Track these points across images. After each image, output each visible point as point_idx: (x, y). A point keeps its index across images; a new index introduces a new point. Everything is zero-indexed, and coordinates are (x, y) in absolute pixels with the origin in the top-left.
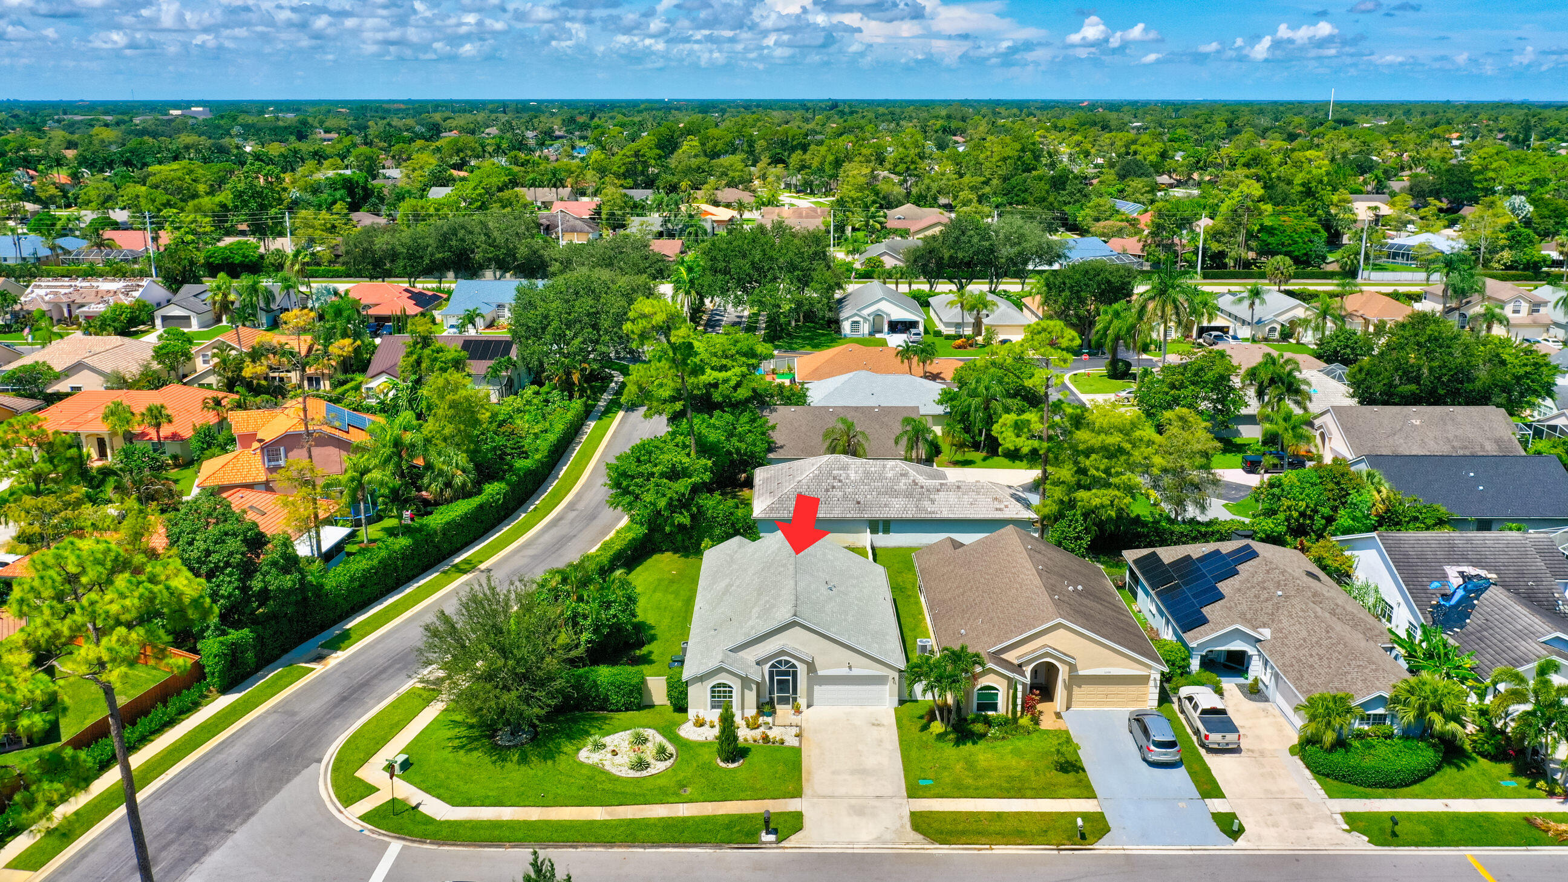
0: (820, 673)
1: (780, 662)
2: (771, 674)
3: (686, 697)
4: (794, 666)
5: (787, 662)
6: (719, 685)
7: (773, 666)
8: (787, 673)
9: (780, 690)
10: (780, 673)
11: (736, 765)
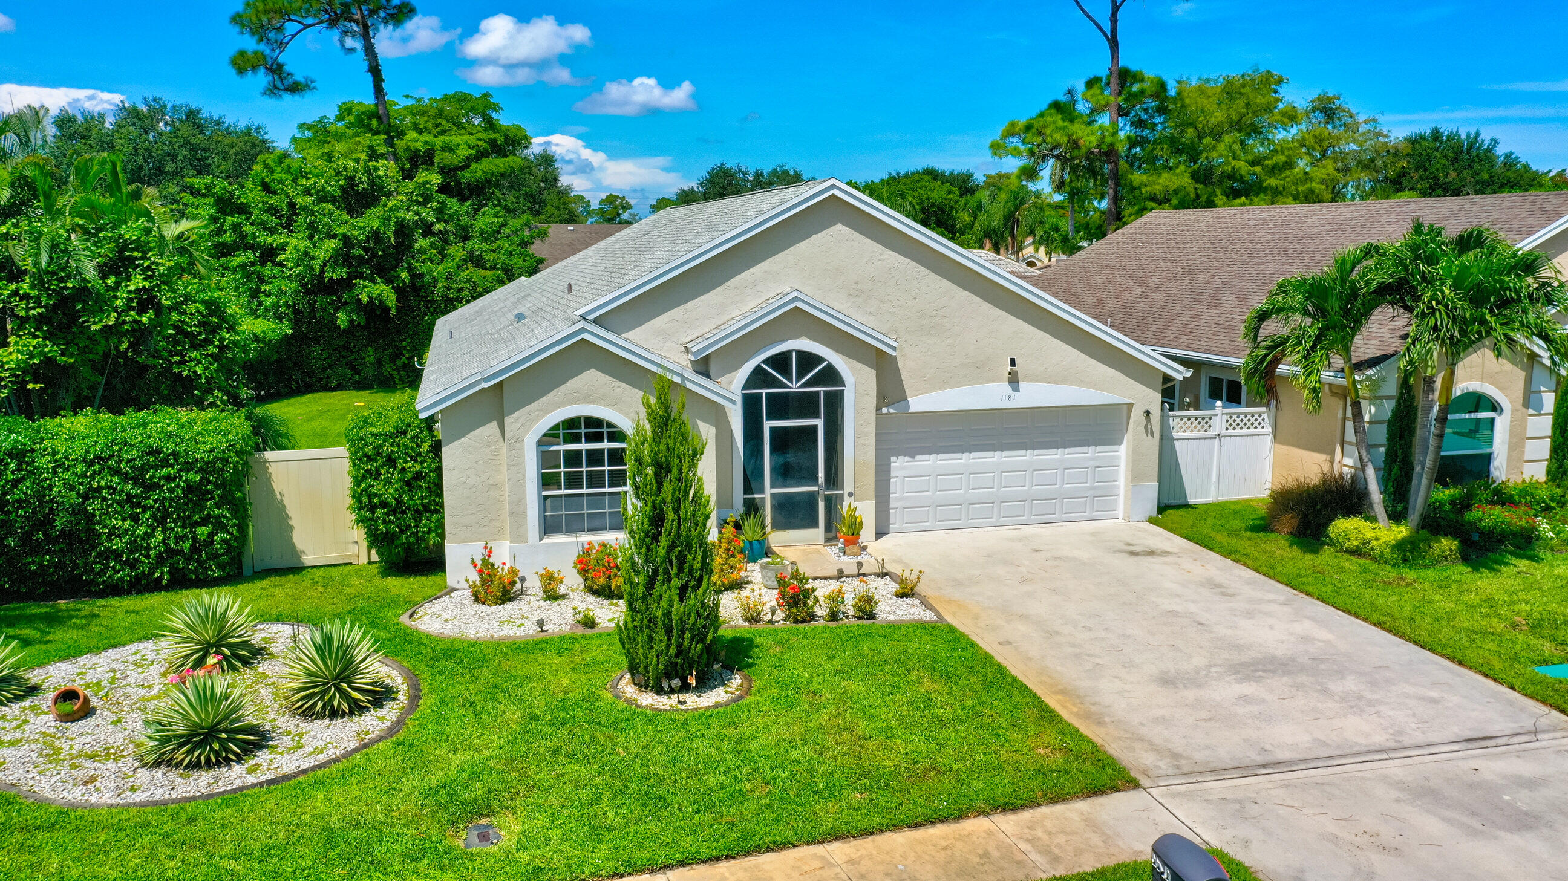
0: (918, 403)
1: (780, 362)
2: (751, 405)
3: (434, 507)
4: (831, 375)
5: (808, 360)
6: (572, 428)
7: (758, 377)
8: (805, 405)
9: (783, 473)
10: (781, 406)
11: (716, 696)
